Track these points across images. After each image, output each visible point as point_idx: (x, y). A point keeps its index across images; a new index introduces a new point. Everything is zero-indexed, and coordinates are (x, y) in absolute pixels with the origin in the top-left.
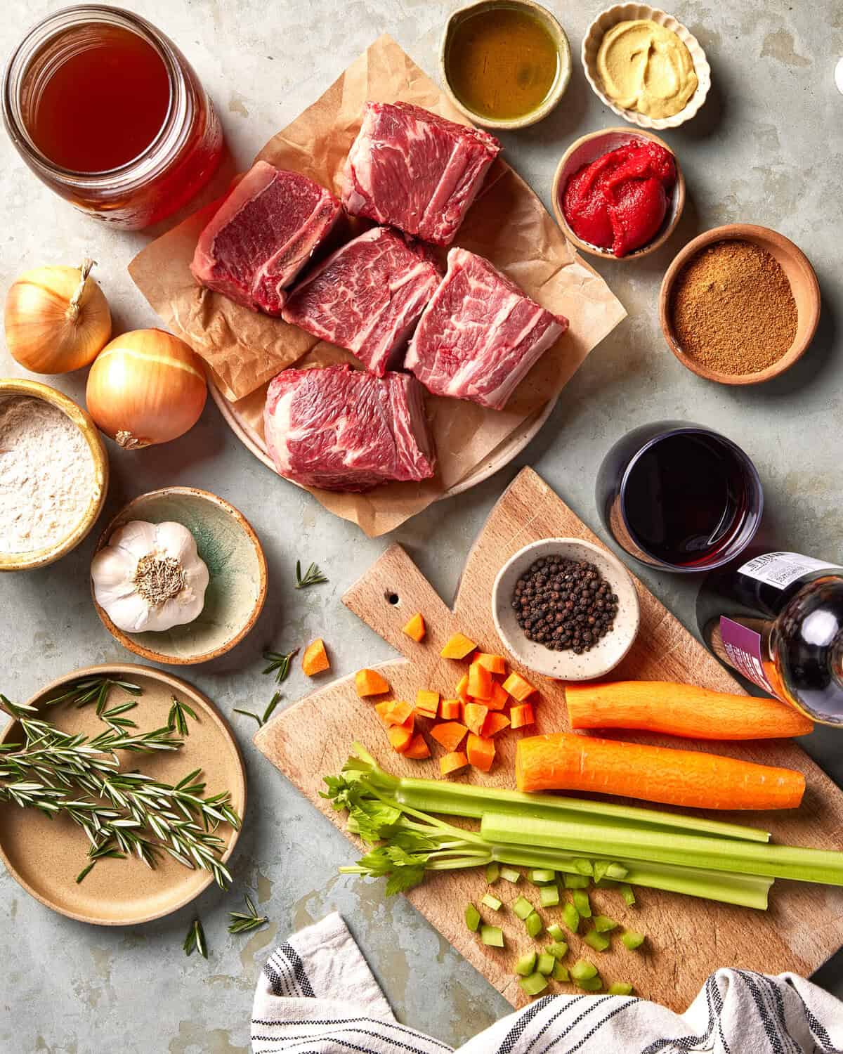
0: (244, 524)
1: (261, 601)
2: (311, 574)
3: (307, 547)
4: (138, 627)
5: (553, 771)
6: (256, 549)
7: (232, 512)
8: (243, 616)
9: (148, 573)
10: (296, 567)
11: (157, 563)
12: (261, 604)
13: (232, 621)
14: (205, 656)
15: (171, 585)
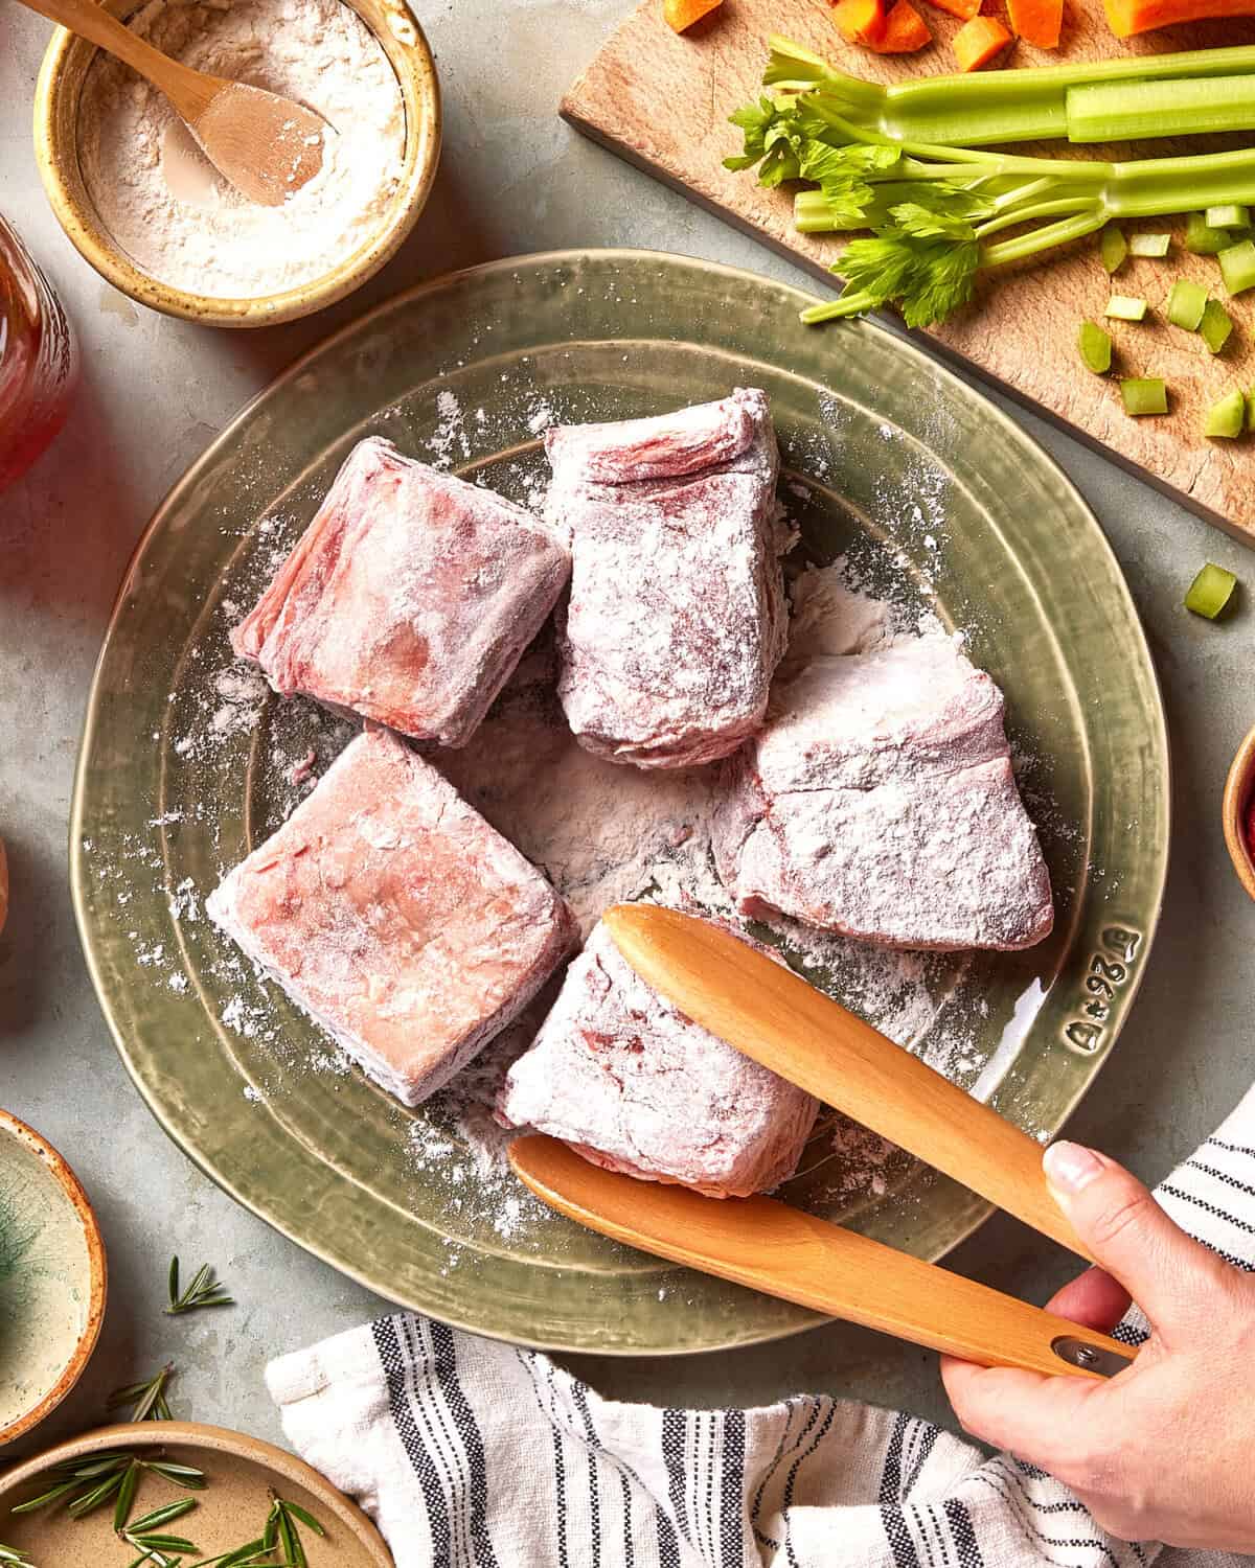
0: (64, 1178)
1: (90, 1341)
2: (199, 1288)
3: (195, 1230)
6: (86, 1232)
7: (41, 1152)
8: (49, 1368)
10: (169, 1269)
13: (26, 1378)
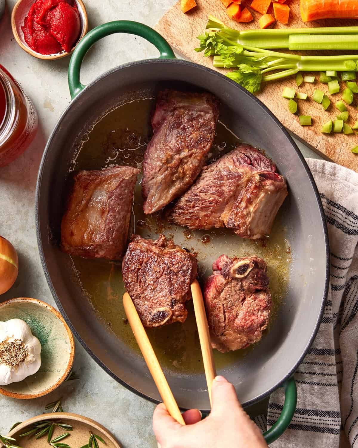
4: (6, 382)
5: (323, 4)
8: (64, 363)
9: (6, 350)
11: (10, 344)
12: (73, 355)
14: (48, 391)
15: (21, 354)
